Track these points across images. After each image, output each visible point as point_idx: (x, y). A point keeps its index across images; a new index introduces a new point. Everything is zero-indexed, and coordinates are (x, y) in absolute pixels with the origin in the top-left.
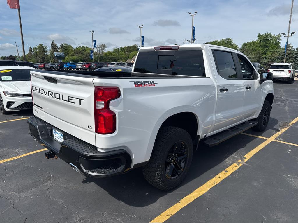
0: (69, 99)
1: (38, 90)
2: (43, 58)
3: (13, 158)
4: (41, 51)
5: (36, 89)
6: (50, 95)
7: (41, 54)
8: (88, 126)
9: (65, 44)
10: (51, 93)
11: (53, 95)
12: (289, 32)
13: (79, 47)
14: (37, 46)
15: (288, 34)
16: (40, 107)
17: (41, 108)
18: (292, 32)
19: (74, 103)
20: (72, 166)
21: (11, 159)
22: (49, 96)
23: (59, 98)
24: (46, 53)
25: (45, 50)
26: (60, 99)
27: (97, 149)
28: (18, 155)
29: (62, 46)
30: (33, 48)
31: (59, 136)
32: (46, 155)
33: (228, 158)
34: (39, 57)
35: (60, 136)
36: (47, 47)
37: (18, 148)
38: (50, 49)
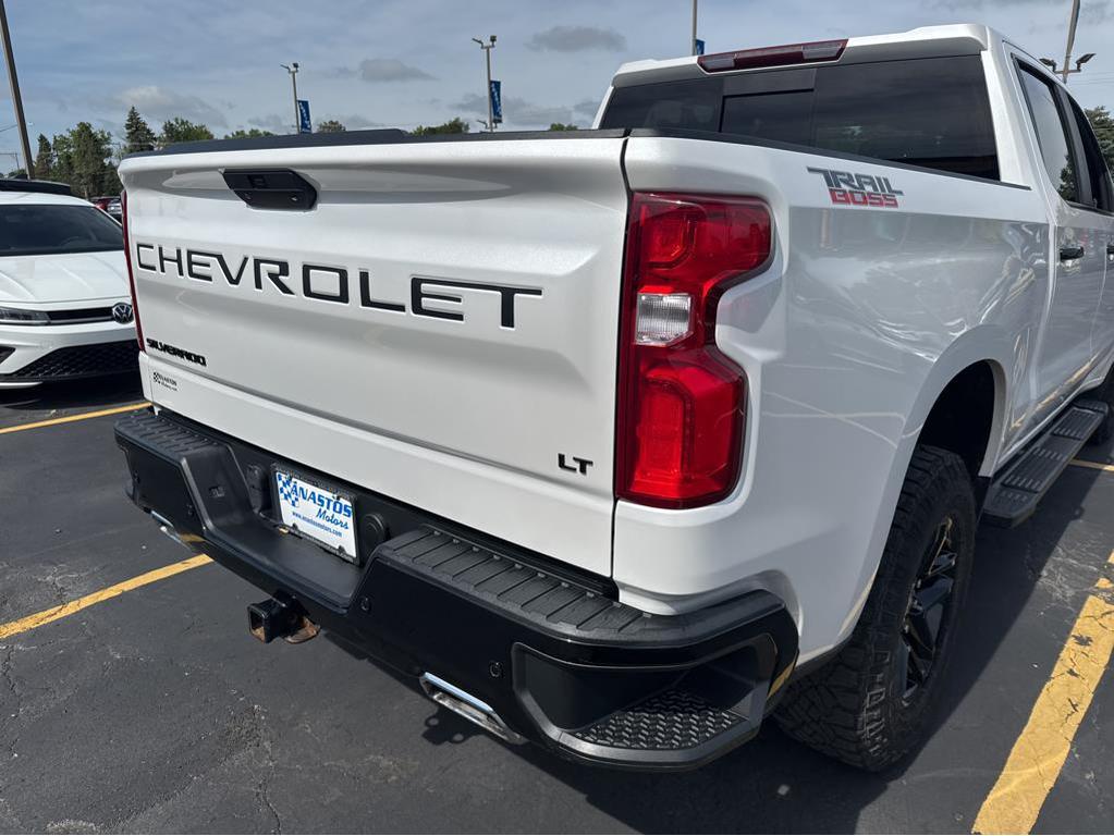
0: (417, 295)
1: (179, 261)
2: (98, 181)
3: (41, 615)
4: (85, 152)
5: (162, 259)
6: (265, 278)
7: (88, 163)
8: (561, 458)
9: (183, 123)
10: (276, 269)
11: (294, 280)
12: (1068, 57)
13: (238, 133)
14: (68, 130)
15: (1067, 63)
16: (189, 356)
17: (198, 359)
18: (1082, 55)
19: (459, 317)
20: (435, 688)
21: (29, 623)
22: (258, 285)
23: (337, 292)
24: (106, 161)
25: (103, 147)
26: (343, 297)
27: (616, 597)
28: (61, 600)
29: (169, 128)
30: (56, 141)
31: (321, 514)
32: (255, 621)
33: (1044, 573)
34: (81, 176)
35: (330, 513)
36: (109, 134)
37: (56, 565)
38: (124, 142)
